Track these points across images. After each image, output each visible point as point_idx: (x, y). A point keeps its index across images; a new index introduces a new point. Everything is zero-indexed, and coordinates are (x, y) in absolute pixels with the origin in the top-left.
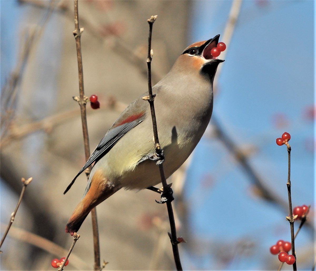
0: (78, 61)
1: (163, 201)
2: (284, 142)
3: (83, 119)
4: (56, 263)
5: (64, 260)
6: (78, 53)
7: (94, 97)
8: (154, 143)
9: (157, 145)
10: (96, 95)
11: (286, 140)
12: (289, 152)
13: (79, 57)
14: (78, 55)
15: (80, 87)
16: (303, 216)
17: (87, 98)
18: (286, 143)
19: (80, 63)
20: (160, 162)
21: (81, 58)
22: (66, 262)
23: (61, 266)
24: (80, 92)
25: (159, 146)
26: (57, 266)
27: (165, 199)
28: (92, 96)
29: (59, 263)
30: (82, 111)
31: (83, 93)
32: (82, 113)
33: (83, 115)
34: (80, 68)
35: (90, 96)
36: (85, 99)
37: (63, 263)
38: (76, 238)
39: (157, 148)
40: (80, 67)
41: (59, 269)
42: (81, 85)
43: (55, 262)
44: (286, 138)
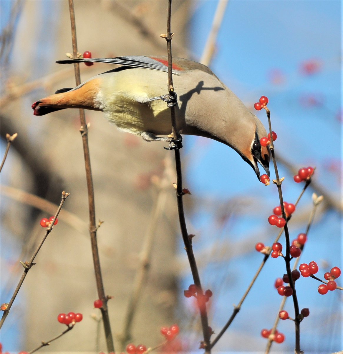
0: (71, 17)
1: (172, 147)
2: (262, 106)
3: (77, 75)
4: (45, 223)
5: (53, 219)
6: (71, 9)
7: (87, 54)
8: (168, 85)
9: (171, 86)
10: (90, 52)
11: (264, 104)
12: (269, 116)
13: (71, 13)
14: (70, 12)
15: (73, 44)
16: (308, 178)
17: (80, 54)
18: (265, 107)
19: (73, 19)
20: (172, 104)
21: (74, 14)
22: (55, 221)
23: (50, 225)
24: (73, 49)
25: (172, 88)
26: (46, 225)
27: (174, 146)
28: (86, 53)
29: (48, 222)
30: (75, 68)
31: (77, 50)
32: (75, 70)
33: (77, 72)
34: (73, 25)
35: (83, 53)
36: (78, 56)
37: (52, 222)
38: (65, 197)
39: (170, 90)
40: (73, 23)
41: (48, 229)
42: (75, 41)
43: (44, 221)
44: (264, 102)
